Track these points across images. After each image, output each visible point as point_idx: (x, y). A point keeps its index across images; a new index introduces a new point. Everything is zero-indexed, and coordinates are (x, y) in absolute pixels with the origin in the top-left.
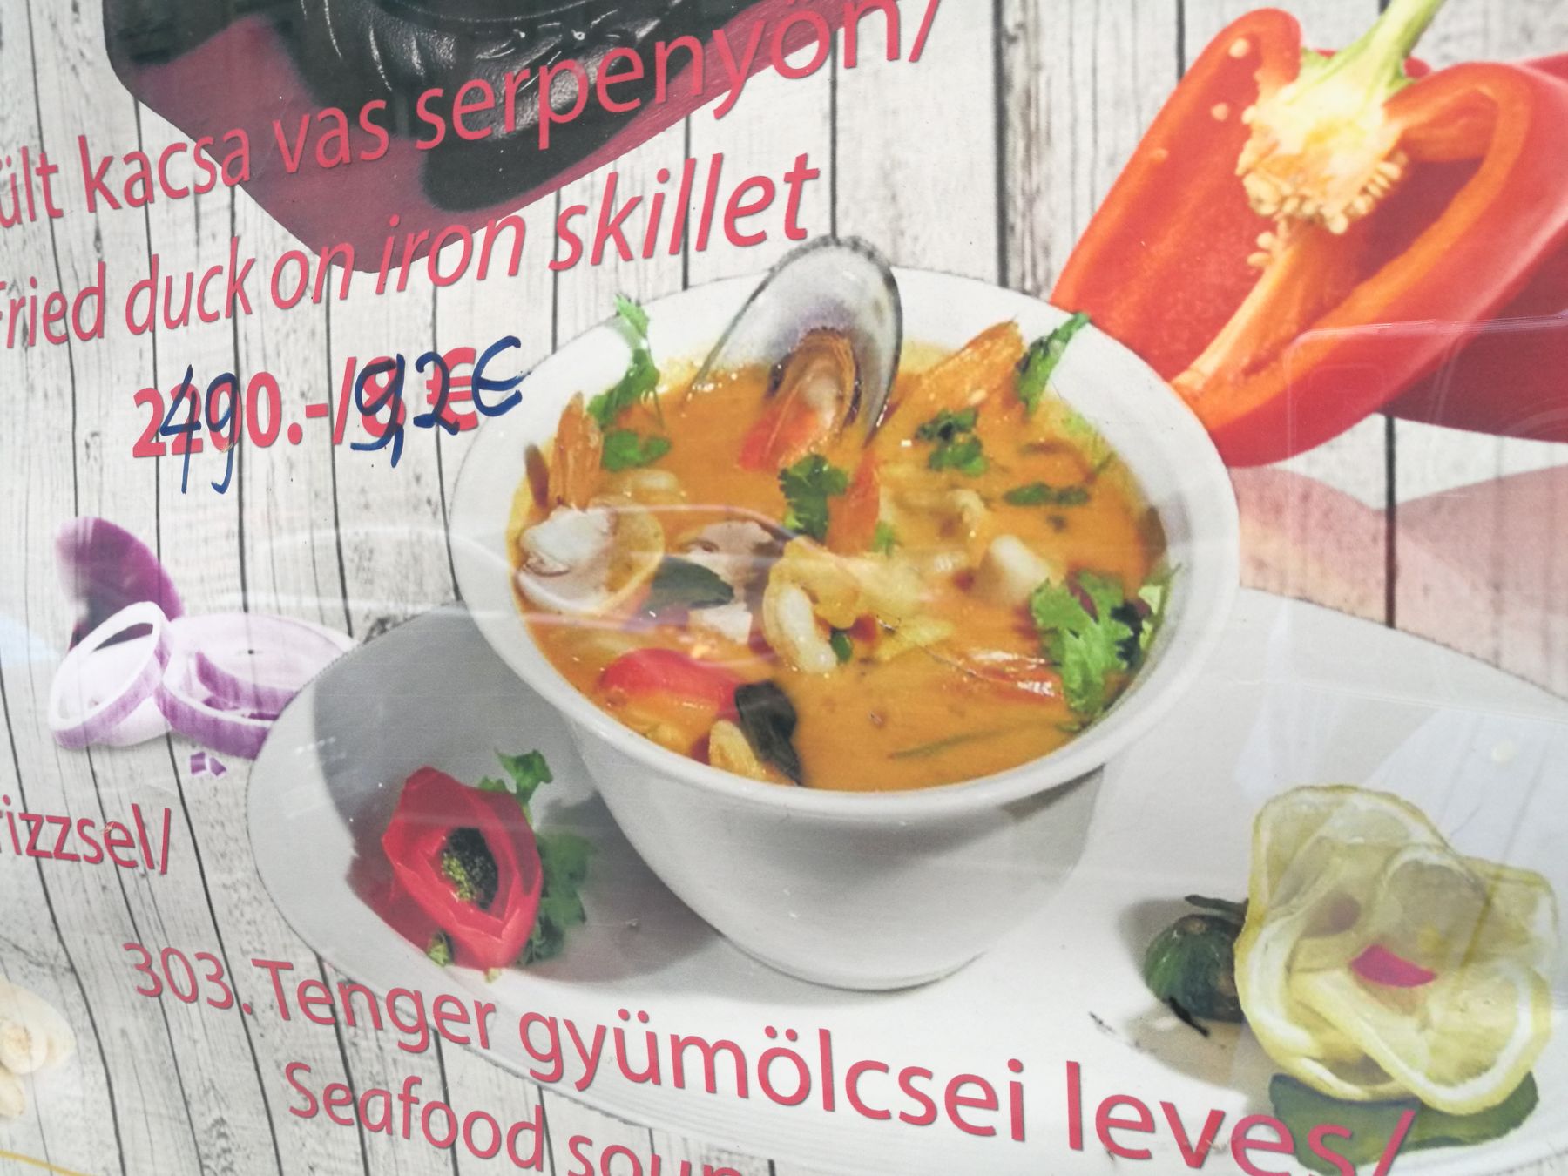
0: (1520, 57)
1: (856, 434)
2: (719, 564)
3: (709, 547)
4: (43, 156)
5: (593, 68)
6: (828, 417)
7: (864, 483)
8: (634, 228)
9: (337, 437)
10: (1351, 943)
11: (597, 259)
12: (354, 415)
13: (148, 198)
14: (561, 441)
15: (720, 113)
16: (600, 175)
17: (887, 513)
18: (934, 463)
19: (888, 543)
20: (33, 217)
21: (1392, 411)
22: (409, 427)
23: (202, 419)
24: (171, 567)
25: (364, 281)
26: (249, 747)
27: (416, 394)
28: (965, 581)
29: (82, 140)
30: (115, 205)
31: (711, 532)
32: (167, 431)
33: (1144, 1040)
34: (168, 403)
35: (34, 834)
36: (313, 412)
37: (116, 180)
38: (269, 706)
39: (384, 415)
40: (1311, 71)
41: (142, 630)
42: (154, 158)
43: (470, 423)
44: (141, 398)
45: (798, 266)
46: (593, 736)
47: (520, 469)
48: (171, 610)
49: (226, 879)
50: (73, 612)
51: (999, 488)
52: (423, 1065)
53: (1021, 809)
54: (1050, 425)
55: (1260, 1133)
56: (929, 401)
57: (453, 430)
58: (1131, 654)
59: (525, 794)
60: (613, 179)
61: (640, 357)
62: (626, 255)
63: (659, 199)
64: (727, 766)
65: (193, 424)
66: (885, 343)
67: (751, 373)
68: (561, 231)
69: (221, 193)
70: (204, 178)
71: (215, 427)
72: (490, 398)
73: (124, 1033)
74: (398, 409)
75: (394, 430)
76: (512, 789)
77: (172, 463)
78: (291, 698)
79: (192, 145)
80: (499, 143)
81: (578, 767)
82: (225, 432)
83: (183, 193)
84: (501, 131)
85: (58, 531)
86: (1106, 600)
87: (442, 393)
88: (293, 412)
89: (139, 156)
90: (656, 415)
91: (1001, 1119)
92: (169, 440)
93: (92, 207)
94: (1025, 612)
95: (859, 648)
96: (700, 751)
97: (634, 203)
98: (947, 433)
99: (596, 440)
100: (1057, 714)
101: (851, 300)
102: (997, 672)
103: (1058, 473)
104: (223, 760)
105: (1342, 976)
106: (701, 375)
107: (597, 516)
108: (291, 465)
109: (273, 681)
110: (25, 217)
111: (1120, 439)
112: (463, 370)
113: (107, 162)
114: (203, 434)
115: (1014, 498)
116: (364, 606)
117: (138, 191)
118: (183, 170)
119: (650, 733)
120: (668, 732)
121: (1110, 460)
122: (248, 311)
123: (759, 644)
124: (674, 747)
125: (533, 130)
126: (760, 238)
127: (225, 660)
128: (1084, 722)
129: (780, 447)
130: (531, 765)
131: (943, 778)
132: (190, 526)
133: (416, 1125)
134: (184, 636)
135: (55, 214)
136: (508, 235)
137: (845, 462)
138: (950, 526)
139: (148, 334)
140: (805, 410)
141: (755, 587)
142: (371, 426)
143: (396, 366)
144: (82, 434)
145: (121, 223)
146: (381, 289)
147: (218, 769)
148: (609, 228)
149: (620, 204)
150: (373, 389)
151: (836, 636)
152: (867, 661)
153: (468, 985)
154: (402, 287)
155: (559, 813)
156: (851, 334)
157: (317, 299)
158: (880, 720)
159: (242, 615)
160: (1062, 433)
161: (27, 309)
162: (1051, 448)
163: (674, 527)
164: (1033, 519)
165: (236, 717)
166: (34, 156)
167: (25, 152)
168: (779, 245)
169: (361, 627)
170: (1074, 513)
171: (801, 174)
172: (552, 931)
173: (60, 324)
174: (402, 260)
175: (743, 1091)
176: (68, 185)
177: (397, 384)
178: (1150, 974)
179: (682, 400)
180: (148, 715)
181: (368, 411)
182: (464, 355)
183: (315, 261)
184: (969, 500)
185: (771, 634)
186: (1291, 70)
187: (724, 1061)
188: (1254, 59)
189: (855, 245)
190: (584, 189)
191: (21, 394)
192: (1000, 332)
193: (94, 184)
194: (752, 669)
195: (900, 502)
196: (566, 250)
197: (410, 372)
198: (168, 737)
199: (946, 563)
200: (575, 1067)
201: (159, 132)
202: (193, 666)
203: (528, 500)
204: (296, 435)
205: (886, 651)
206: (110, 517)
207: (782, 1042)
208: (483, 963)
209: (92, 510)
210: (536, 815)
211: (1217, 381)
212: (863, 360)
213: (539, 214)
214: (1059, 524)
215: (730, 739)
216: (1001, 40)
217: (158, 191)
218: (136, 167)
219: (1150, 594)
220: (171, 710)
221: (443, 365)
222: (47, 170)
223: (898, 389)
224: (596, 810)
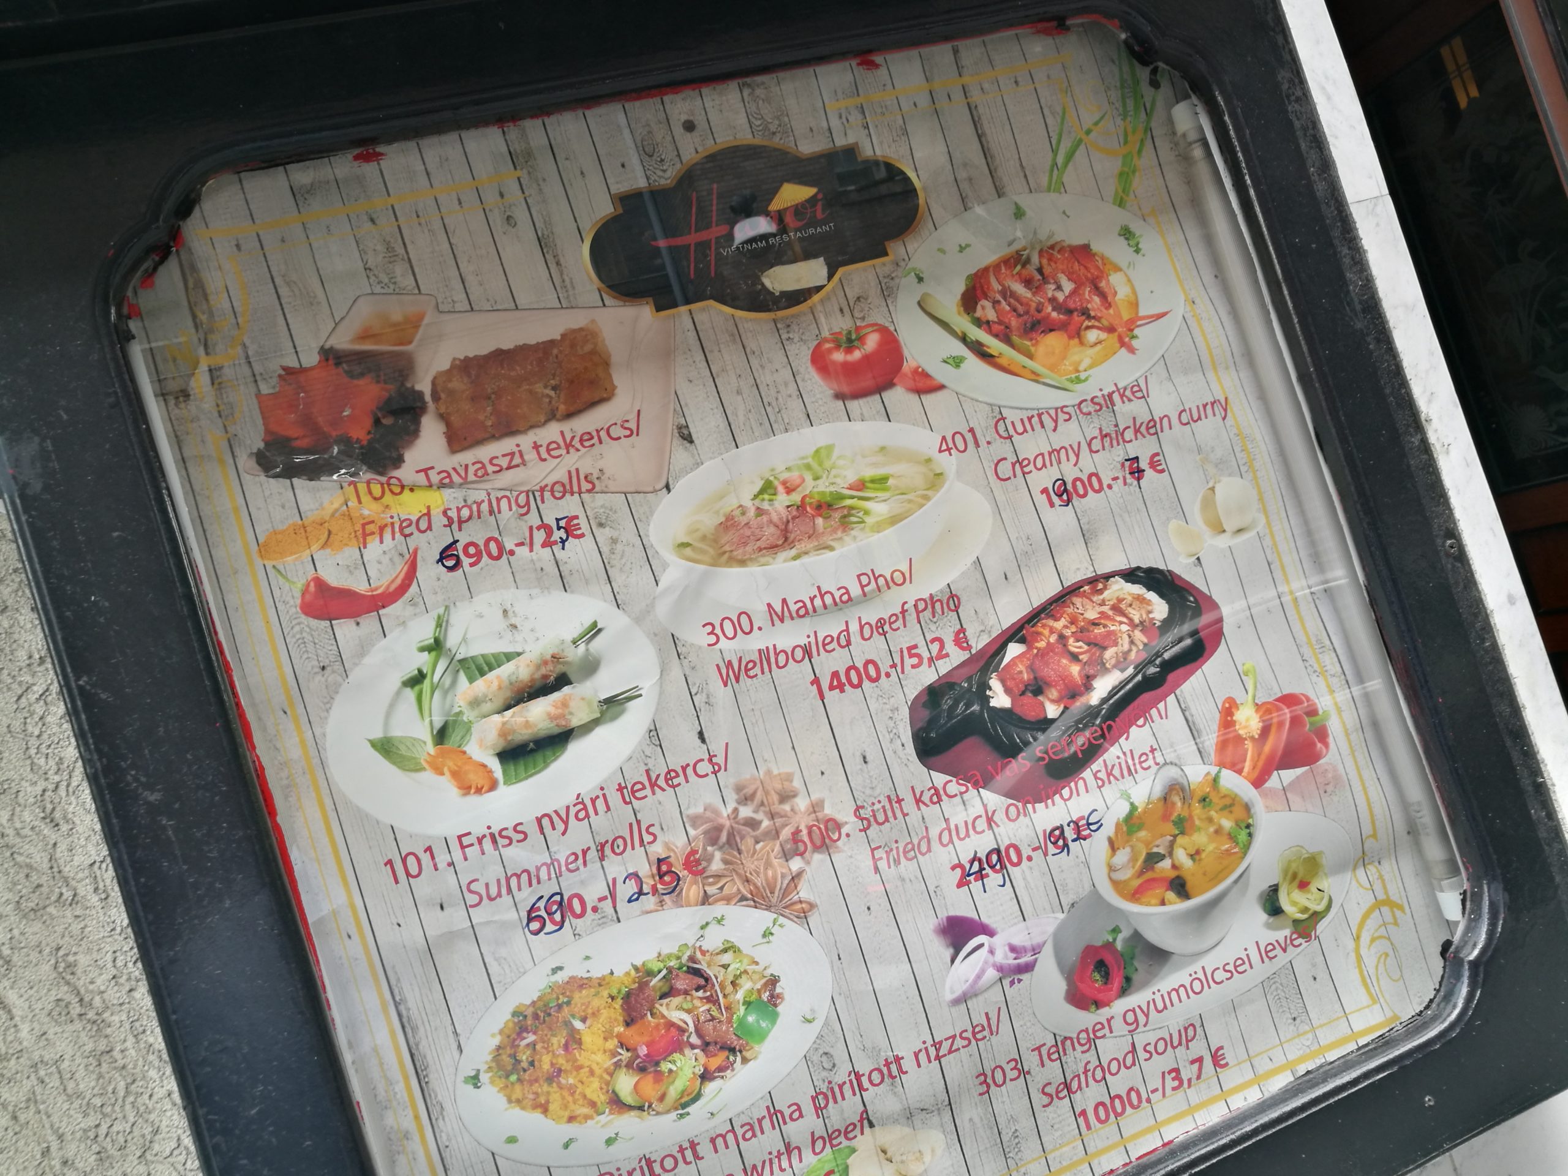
0: (1271, 700)
1: (1186, 806)
2: (1161, 850)
3: (1158, 846)
4: (897, 796)
5: (1087, 733)
6: (1179, 804)
7: (1191, 817)
8: (1116, 772)
9: (1046, 854)
10: (1296, 883)
11: (1110, 782)
12: (1050, 846)
13: (940, 800)
14: (1116, 833)
15: (1127, 739)
16: (1100, 760)
17: (1197, 822)
18: (1204, 807)
19: (1199, 829)
20: (895, 818)
21: (1278, 769)
22: (1070, 844)
23: (986, 866)
24: (985, 920)
25: (1040, 806)
26: (1028, 968)
27: (1070, 834)
28: (1217, 832)
29: (912, 788)
30: (927, 806)
31: (1157, 843)
32: (969, 875)
33: (1268, 926)
34: (968, 866)
35: (938, 1050)
36: (1034, 850)
37: (926, 798)
38: (1036, 950)
39: (1061, 843)
40: (1241, 708)
41: (981, 946)
42: (940, 787)
43: (1089, 836)
44: (953, 868)
45: (1161, 771)
46: (1133, 913)
47: (1107, 843)
48: (990, 932)
49: (1022, 1023)
50: (948, 952)
51: (1218, 808)
52: (1091, 1056)
53: (1236, 882)
54: (1223, 791)
55: (1294, 936)
56: (1199, 794)
57: (1084, 839)
58: (1250, 835)
59: (1115, 940)
60: (1105, 761)
61: (1132, 804)
62: (1117, 779)
63: (1120, 764)
64: (1170, 903)
65: (982, 869)
66: (1186, 784)
67: (1159, 800)
68: (1096, 778)
69: (973, 792)
70: (963, 789)
71: (992, 867)
72: (1093, 827)
73: (971, 1120)
74: (1065, 839)
75: (1066, 845)
76: (1111, 940)
77: (976, 886)
78: (1045, 943)
79: (954, 780)
80: (1066, 759)
81: (1129, 923)
82: (998, 867)
83: (956, 795)
84: (1066, 755)
85: (932, 927)
86: (1243, 825)
87: (1078, 829)
88: (1026, 852)
89: (934, 787)
90: (1139, 818)
91: (1247, 966)
92: (972, 878)
93: (919, 809)
94: (1229, 834)
95: (1197, 857)
96: (1163, 903)
97: (1113, 766)
98: (1204, 800)
99: (1125, 829)
100: (1240, 855)
101: (1175, 776)
102: (1227, 850)
103: (1228, 801)
104: (1021, 977)
105: (1297, 891)
106: (1148, 804)
107: (1128, 850)
108: (1031, 868)
109: (1037, 940)
110: (891, 819)
111: (1237, 790)
112: (1084, 822)
113: (922, 792)
114: (988, 870)
115: (1222, 809)
116: (1066, 901)
117: (935, 799)
118: (953, 788)
119: (1148, 904)
120: (1153, 901)
121: (1236, 795)
122: (998, 826)
123: (1174, 867)
124: (1155, 905)
125: (1075, 753)
126: (1149, 767)
127: (1017, 941)
128: (1245, 854)
129: (1171, 814)
130: (1116, 930)
131: (1220, 881)
132: (992, 903)
133: (1090, 1080)
134: (999, 942)
135: (905, 815)
136: (1081, 783)
137: (1185, 814)
138: (1210, 820)
139: (951, 846)
140: (1174, 804)
141: (1171, 854)
142: (1057, 847)
143: (1061, 828)
144: (931, 889)
145: (931, 812)
146: (1047, 807)
147: (1020, 981)
148: (1109, 774)
149: (1110, 767)
150: (1054, 836)
151: (1192, 856)
152: (1200, 860)
153: (1105, 1013)
154: (1054, 804)
155: (1127, 941)
156: (1178, 784)
157: (1025, 815)
158: (1204, 874)
159: (1023, 924)
160: (1226, 792)
161: (895, 852)
162: (1225, 796)
163: (1147, 844)
164: (1226, 812)
165: (1026, 959)
166: (894, 797)
167: (889, 797)
168: (1155, 768)
169: (1066, 908)
170: (1233, 809)
171: (1153, 750)
172: (1128, 979)
173: (912, 853)
174: (1050, 796)
175: (1189, 997)
176: (909, 805)
177: (1062, 832)
178: (1265, 910)
179: (1145, 812)
180: (991, 974)
181: (1055, 843)
182: (1082, 818)
183: (1020, 805)
184: (1213, 813)
185: (1177, 863)
186: (1238, 709)
187: (1182, 990)
188: (1230, 708)
189: (1172, 763)
190: (1097, 766)
191: (899, 883)
192: (1208, 773)
193: (918, 801)
194: (1173, 874)
195: (1199, 819)
196: (1100, 783)
197: (1066, 828)
198: (1000, 979)
199: (1212, 829)
200: (1142, 1019)
201: (939, 778)
202: (1007, 948)
203: (1110, 851)
204: (1030, 859)
205: (1203, 855)
206: (952, 913)
207: (1194, 976)
208: (1107, 1004)
209: (943, 915)
210: (1119, 945)
211: (1249, 773)
212: (1183, 789)
213: (1087, 774)
214: (1231, 812)
215: (1170, 895)
216: (1183, 711)
217: (944, 797)
218: (933, 791)
219: (1250, 821)
220: (1000, 969)
221: (1076, 823)
222: (899, 801)
223: (1192, 793)
224: (1137, 936)
